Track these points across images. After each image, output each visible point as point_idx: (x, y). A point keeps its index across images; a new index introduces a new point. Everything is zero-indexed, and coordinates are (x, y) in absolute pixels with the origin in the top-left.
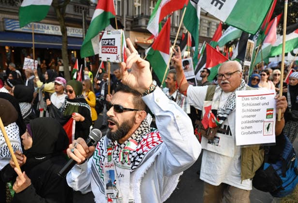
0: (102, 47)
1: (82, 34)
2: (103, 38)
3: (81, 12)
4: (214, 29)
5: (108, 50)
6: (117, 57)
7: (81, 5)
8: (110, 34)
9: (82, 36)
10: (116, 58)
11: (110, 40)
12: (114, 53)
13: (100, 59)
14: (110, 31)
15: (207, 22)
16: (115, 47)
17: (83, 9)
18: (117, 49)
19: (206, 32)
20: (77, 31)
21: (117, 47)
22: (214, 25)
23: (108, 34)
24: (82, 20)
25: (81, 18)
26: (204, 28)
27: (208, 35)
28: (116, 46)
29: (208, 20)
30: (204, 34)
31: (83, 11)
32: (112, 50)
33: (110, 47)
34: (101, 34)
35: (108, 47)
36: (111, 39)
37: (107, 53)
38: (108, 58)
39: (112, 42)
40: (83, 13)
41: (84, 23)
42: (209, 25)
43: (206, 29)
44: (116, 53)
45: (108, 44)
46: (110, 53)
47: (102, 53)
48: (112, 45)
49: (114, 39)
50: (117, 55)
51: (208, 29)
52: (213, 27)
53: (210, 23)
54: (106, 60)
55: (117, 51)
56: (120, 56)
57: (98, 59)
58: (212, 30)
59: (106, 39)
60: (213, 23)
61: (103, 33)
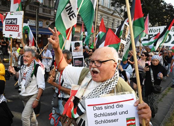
0: (6, 26)
1: (35, 24)
2: (6, 18)
3: (35, 10)
4: (116, 23)
5: (11, 28)
6: (19, 34)
7: (34, 5)
8: (13, 14)
9: (35, 25)
10: (17, 35)
11: (12, 20)
12: (16, 31)
13: (4, 36)
14: (13, 12)
15: (112, 19)
16: (17, 26)
17: (37, 8)
18: (18, 28)
19: (111, 25)
20: (30, 22)
21: (18, 26)
22: (116, 21)
23: (11, 14)
24: (36, 15)
25: (35, 14)
26: (110, 23)
27: (112, 27)
28: (17, 24)
29: (113, 18)
30: (110, 26)
31: (37, 9)
32: (15, 28)
33: (12, 26)
34: (5, 14)
35: (11, 26)
36: (14, 19)
37: (10, 30)
38: (10, 35)
39: (15, 22)
40: (37, 11)
41: (37, 17)
42: (113, 21)
43: (111, 23)
44: (18, 31)
45: (11, 23)
46: (12, 31)
47: (6, 30)
48: (14, 24)
49: (16, 19)
50: (19, 32)
51: (113, 23)
52: (116, 22)
53: (114, 20)
54: (8, 37)
55: (18, 29)
56: (21, 34)
57: (2, 36)
58: (115, 24)
59: (10, 19)
60: (116, 20)
61: (7, 14)
